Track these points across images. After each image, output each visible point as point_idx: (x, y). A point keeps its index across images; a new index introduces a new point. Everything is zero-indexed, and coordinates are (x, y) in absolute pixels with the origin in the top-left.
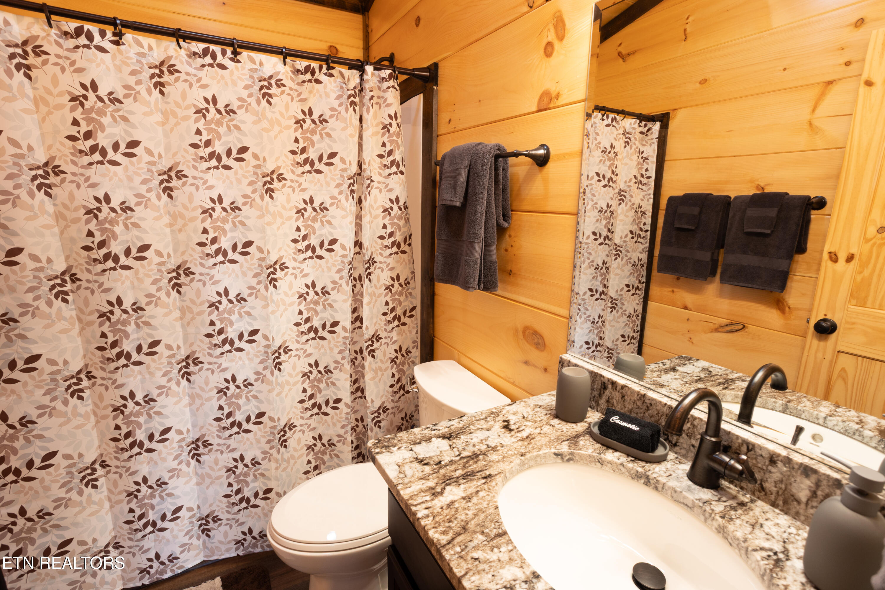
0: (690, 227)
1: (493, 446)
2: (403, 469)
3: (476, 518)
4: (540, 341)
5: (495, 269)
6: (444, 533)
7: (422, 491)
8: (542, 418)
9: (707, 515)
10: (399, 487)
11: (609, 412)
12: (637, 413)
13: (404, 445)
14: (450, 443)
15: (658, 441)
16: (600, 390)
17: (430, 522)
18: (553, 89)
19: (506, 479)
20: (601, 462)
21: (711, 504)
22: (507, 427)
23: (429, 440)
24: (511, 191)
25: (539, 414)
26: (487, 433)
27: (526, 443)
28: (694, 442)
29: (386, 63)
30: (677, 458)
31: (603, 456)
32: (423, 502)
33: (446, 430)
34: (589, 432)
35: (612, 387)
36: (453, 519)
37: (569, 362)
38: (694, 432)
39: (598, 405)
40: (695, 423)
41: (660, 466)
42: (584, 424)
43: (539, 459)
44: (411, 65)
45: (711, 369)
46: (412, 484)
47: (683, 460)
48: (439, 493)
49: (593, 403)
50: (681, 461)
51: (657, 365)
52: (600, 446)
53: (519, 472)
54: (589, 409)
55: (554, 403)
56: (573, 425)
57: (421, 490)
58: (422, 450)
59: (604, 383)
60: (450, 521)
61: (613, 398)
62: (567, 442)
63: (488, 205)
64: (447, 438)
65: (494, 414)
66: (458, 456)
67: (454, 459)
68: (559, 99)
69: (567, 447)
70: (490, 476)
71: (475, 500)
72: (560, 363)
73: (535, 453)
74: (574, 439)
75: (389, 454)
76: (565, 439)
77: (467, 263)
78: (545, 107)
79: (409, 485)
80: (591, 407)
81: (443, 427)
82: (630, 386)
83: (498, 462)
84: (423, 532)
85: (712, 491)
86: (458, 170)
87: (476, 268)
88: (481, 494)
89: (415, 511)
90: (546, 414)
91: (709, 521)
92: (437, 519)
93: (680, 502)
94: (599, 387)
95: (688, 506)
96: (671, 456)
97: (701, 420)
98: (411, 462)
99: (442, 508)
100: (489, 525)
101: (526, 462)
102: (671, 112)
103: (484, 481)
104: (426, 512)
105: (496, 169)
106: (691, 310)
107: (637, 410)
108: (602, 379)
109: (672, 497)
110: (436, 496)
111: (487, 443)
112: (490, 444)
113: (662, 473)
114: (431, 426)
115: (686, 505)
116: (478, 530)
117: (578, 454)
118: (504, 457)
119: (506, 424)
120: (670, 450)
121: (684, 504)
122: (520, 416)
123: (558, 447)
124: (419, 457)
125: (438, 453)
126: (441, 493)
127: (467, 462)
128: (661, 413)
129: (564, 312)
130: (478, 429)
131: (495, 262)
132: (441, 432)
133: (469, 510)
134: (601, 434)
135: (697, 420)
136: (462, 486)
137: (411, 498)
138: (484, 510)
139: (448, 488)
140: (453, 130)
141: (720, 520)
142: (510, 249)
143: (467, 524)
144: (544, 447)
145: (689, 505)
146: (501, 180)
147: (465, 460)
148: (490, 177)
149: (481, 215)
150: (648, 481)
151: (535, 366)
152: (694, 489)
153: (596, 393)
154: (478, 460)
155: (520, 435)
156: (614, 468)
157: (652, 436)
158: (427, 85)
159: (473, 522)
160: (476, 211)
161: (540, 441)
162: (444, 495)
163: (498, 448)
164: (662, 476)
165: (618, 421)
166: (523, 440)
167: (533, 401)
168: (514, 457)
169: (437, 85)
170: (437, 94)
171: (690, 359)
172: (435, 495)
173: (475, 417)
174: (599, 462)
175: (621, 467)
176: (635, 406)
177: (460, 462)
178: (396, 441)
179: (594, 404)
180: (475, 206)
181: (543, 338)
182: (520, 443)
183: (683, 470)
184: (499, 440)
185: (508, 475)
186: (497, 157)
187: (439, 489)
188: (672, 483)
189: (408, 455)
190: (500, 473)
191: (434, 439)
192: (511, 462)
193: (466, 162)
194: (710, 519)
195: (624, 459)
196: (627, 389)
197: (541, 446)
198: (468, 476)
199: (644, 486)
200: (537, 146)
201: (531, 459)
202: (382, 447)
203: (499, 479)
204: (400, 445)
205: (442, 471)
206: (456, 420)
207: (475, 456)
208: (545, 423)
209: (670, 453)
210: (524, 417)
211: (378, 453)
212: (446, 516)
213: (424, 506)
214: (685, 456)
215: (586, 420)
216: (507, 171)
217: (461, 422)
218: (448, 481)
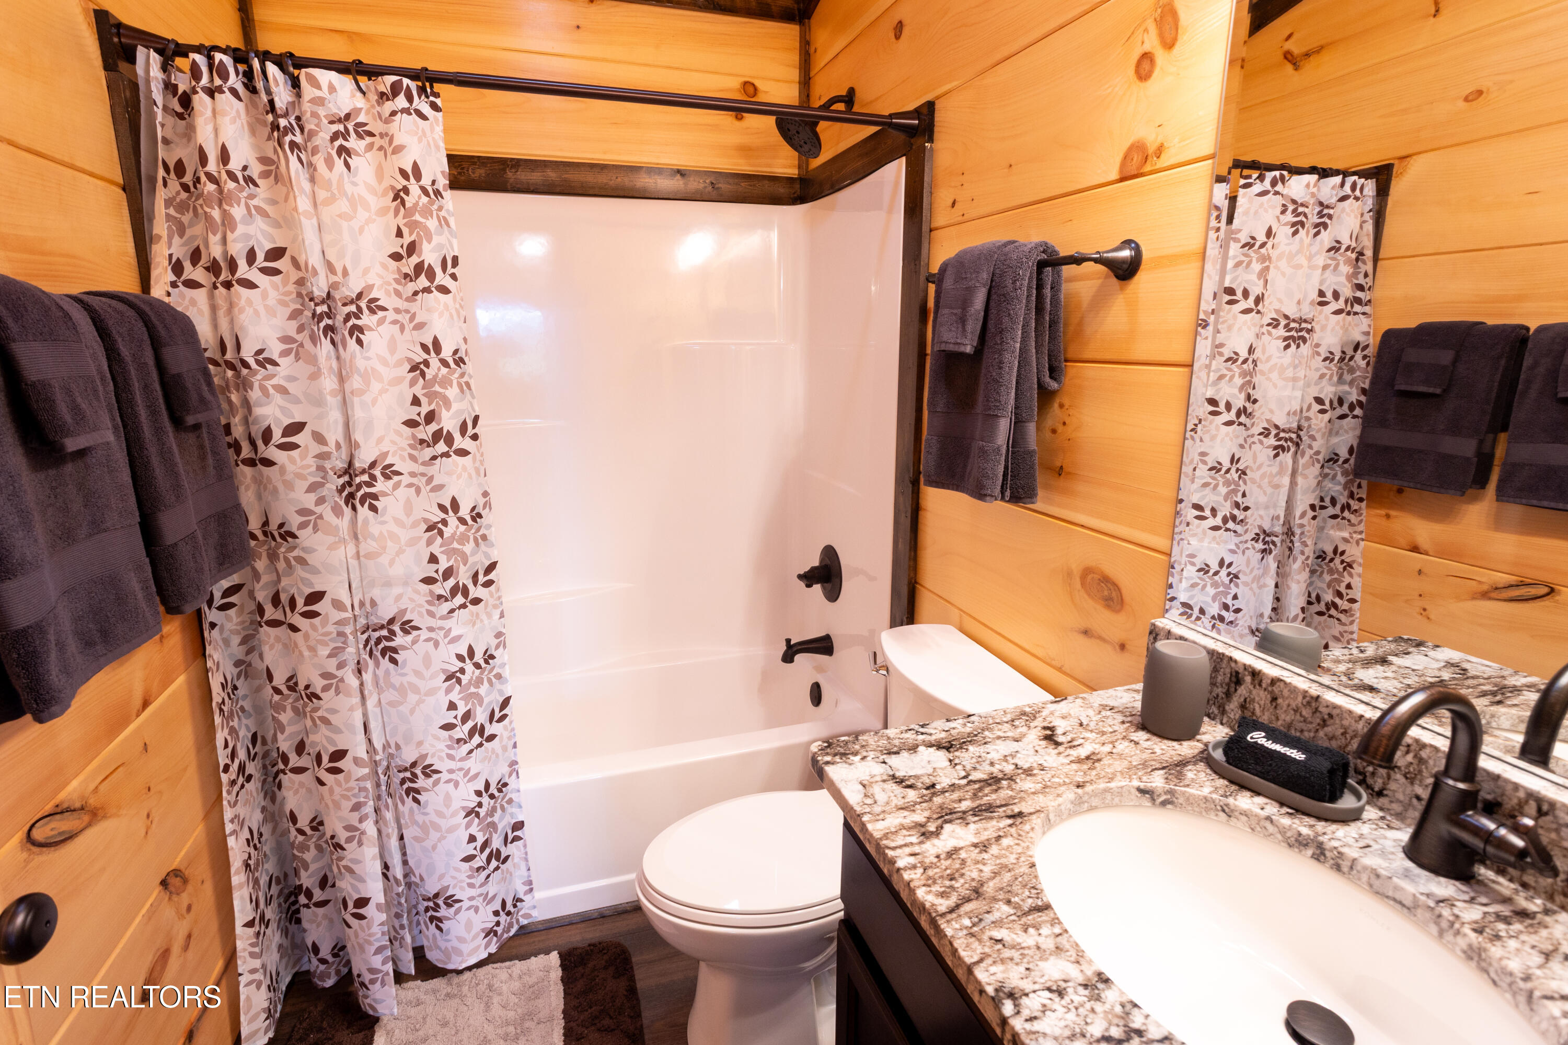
0: (1431, 390)
1: (1026, 766)
2: (870, 791)
3: (997, 879)
4: (1114, 594)
5: (1034, 464)
6: (942, 895)
7: (903, 827)
8: (1116, 728)
9: (1444, 924)
10: (865, 818)
11: (1247, 723)
12: (1302, 731)
13: (872, 755)
14: (951, 756)
15: (1344, 785)
16: (1228, 685)
17: (918, 876)
18: (1151, 139)
19: (1049, 824)
20: (1227, 811)
21: (1453, 905)
22: (1050, 737)
23: (913, 749)
24: (1066, 325)
25: (1110, 721)
26: (1015, 746)
27: (1085, 767)
28: (1419, 790)
29: (840, 106)
30: (1383, 818)
31: (1231, 800)
32: (906, 845)
33: (943, 735)
34: (1205, 758)
35: (1253, 680)
36: (957, 875)
37: (1169, 632)
38: (1420, 772)
39: (1223, 712)
40: (1424, 754)
41: (1347, 828)
42: (1196, 743)
43: (1109, 796)
44: (885, 109)
45: (1465, 665)
46: (887, 816)
47: (1396, 823)
48: (932, 833)
49: (1214, 709)
50: (1392, 825)
51: (1346, 651)
52: (1226, 783)
53: (1072, 814)
54: (1206, 719)
55: (1138, 705)
56: (1175, 744)
57: (902, 825)
58: (903, 764)
59: (1237, 673)
60: (952, 878)
61: (1253, 700)
62: (1162, 772)
63: (1023, 351)
64: (944, 748)
65: (1027, 715)
66: (964, 777)
67: (957, 782)
68: (1163, 156)
69: (1163, 781)
70: (1020, 814)
71: (994, 849)
72: (1151, 633)
73: (1102, 785)
74: (1176, 768)
75: (847, 766)
76: (1158, 766)
77: (983, 452)
78: (1133, 173)
79: (881, 817)
80: (1209, 716)
81: (938, 730)
82: (1288, 680)
83: (1034, 793)
84: (907, 890)
85: (1457, 883)
86: (970, 291)
87: (999, 462)
88: (1005, 842)
89: (893, 857)
90: (1123, 722)
91: (1449, 936)
92: (930, 872)
93: (1387, 897)
94: (1227, 680)
95: (1403, 905)
96: (1371, 813)
97: (1436, 749)
98: (884, 781)
99: (938, 857)
100: (1020, 891)
101: (1086, 798)
102: (1396, 162)
103: (1010, 821)
104: (912, 860)
105: (1040, 287)
106: (1427, 554)
107: (1302, 725)
108: (1233, 665)
109: (1371, 886)
110: (927, 838)
111: (1016, 761)
112: (1020, 764)
113: (1351, 841)
114: (917, 727)
115: (1400, 903)
116: (1000, 897)
117: (1184, 793)
118: (1045, 787)
119: (1049, 732)
120: (1368, 803)
121: (1395, 900)
122: (1075, 722)
123: (1144, 779)
124: (898, 774)
125: (930, 771)
126: (937, 833)
127: (980, 789)
128: (1351, 733)
129: (1161, 542)
130: (999, 738)
131: (1034, 451)
132: (933, 738)
133: (984, 864)
134: (1228, 761)
135: (1428, 750)
136: (972, 827)
137: (886, 836)
138: (1011, 866)
139: (947, 827)
140: (960, 219)
141: (1473, 935)
142: (1060, 429)
143: (982, 885)
144: (1119, 777)
145: (1405, 902)
146: (1048, 307)
147: (977, 786)
148: (1028, 302)
149: (1011, 368)
150: (1320, 853)
151: (1100, 638)
152: (1419, 876)
153: (1219, 691)
154: (999, 788)
155: (1074, 753)
156: (1253, 822)
157: (1332, 772)
158: (912, 140)
159: (991, 884)
160: (1001, 362)
161: (1110, 765)
162: (941, 837)
163: (1035, 772)
164: (1350, 846)
165: (1263, 741)
166: (1079, 761)
167: (1098, 698)
168: (1063, 788)
169: (931, 140)
170: (932, 156)
171: (1419, 644)
172: (926, 835)
173: (993, 718)
174: (1223, 811)
175: (1268, 824)
176: (1298, 717)
177: (968, 788)
178: (857, 747)
179: (1216, 711)
180: (1000, 352)
181: (1119, 590)
182: (1075, 766)
183: (1395, 840)
184: (1036, 758)
185: (1052, 816)
186: (1041, 265)
187: (932, 827)
188: (1371, 861)
189: (879, 770)
190: (1039, 811)
191: (921, 749)
192: (1058, 795)
193: (985, 276)
194: (1451, 932)
195: (1272, 809)
196: (1282, 684)
197: (1114, 774)
198: (984, 811)
199: (1314, 863)
200: (1117, 243)
201: (1095, 794)
202: (835, 755)
203: (1036, 821)
204: (865, 754)
205: (938, 800)
206: (960, 721)
207: (993, 781)
208: (1120, 737)
209: (1367, 807)
210: (1081, 725)
211: (827, 763)
212: (946, 869)
213: (907, 850)
214: (1400, 816)
215: (1198, 737)
216: (1059, 290)
217: (969, 725)
218: (947, 816)
